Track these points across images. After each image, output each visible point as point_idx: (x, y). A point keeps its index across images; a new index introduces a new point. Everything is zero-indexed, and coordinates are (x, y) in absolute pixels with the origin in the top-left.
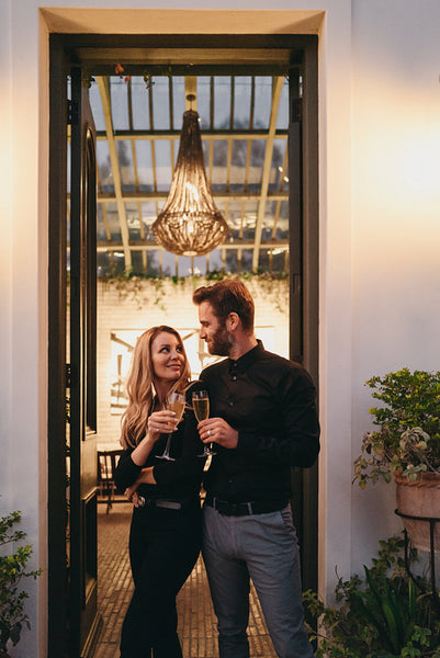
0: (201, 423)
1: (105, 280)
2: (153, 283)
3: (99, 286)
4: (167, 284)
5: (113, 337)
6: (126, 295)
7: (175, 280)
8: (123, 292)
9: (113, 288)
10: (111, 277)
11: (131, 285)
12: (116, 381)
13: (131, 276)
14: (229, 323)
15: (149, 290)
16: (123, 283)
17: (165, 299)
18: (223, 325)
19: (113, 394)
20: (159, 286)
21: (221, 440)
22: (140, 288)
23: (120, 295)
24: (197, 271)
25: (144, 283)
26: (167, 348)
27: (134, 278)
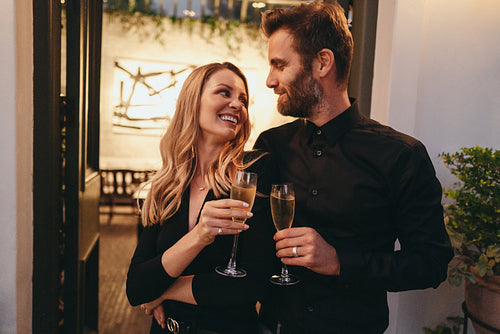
0: (280, 234)
1: (110, 12)
2: (154, 20)
3: (105, 18)
4: (166, 23)
5: (117, 64)
6: (129, 29)
7: (174, 19)
8: (127, 25)
9: (117, 20)
10: (116, 10)
11: (134, 20)
12: (118, 103)
13: (135, 11)
14: (317, 65)
15: (150, 26)
16: (127, 17)
17: (164, 36)
18: (308, 68)
19: (116, 114)
20: (159, 23)
21: (314, 265)
22: (143, 23)
23: (124, 28)
24: (192, 14)
25: (146, 19)
26: (226, 91)
27: (137, 14)
